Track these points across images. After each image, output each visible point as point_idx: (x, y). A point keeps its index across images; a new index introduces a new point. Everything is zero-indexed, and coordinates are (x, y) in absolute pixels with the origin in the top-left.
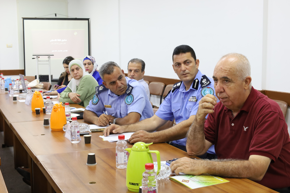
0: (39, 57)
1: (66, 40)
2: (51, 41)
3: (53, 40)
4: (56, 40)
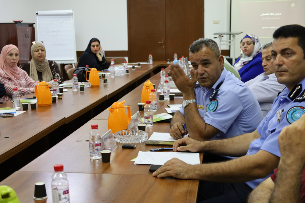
0: (223, 36)
1: (280, 14)
2: (261, 15)
3: (264, 14)
4: (267, 14)
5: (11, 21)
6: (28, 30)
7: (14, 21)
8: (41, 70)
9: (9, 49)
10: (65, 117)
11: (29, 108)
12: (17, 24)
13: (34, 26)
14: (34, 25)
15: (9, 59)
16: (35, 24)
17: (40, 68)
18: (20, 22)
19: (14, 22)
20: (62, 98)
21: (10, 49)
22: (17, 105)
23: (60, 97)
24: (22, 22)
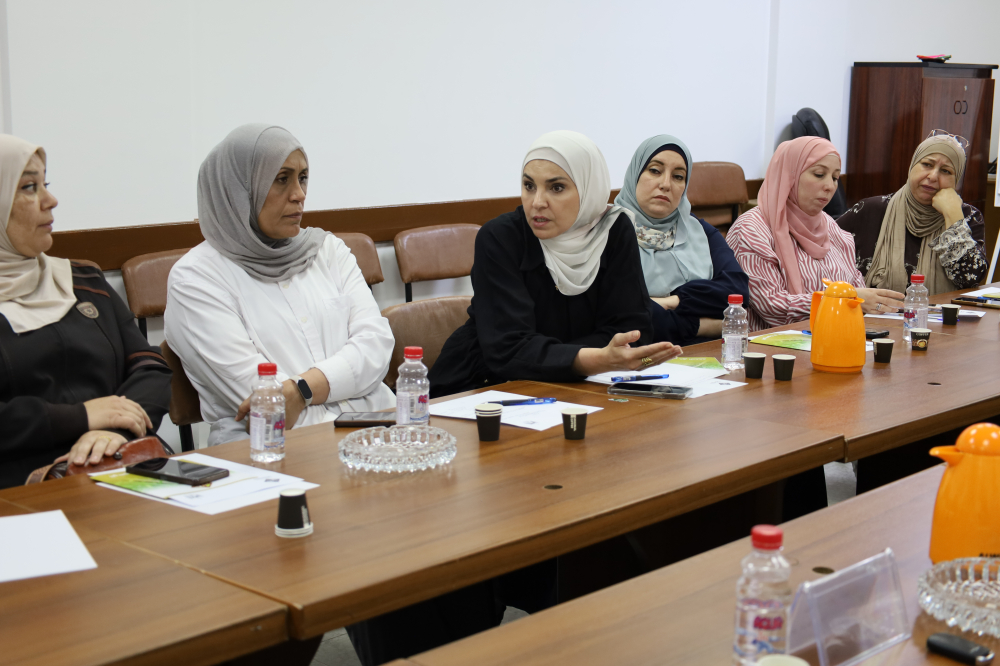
5: (911, 57)
6: (966, 88)
7: (920, 58)
8: (921, 231)
9: (819, 154)
10: (842, 438)
11: (768, 371)
12: (927, 66)
13: (995, 74)
14: (994, 71)
15: (810, 185)
16: (996, 67)
17: (918, 223)
18: (939, 61)
19: (921, 61)
20: (925, 349)
21: (823, 153)
22: (732, 357)
23: (921, 344)
24: (947, 62)
